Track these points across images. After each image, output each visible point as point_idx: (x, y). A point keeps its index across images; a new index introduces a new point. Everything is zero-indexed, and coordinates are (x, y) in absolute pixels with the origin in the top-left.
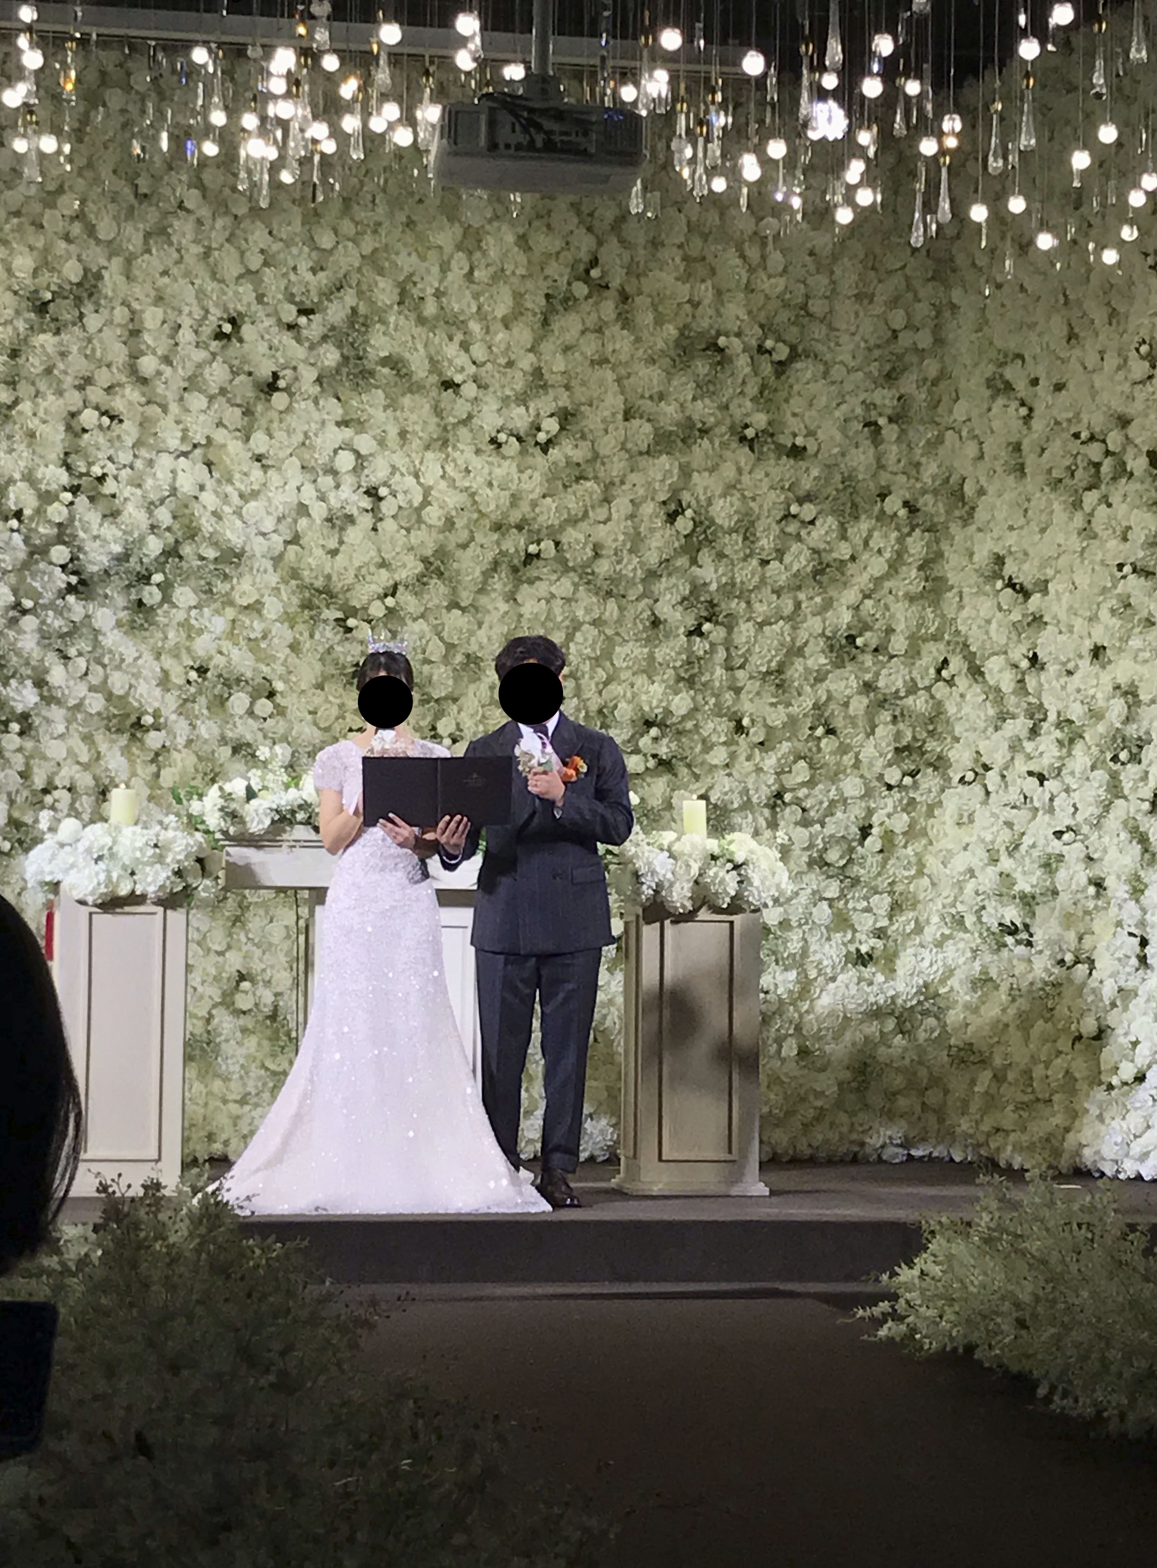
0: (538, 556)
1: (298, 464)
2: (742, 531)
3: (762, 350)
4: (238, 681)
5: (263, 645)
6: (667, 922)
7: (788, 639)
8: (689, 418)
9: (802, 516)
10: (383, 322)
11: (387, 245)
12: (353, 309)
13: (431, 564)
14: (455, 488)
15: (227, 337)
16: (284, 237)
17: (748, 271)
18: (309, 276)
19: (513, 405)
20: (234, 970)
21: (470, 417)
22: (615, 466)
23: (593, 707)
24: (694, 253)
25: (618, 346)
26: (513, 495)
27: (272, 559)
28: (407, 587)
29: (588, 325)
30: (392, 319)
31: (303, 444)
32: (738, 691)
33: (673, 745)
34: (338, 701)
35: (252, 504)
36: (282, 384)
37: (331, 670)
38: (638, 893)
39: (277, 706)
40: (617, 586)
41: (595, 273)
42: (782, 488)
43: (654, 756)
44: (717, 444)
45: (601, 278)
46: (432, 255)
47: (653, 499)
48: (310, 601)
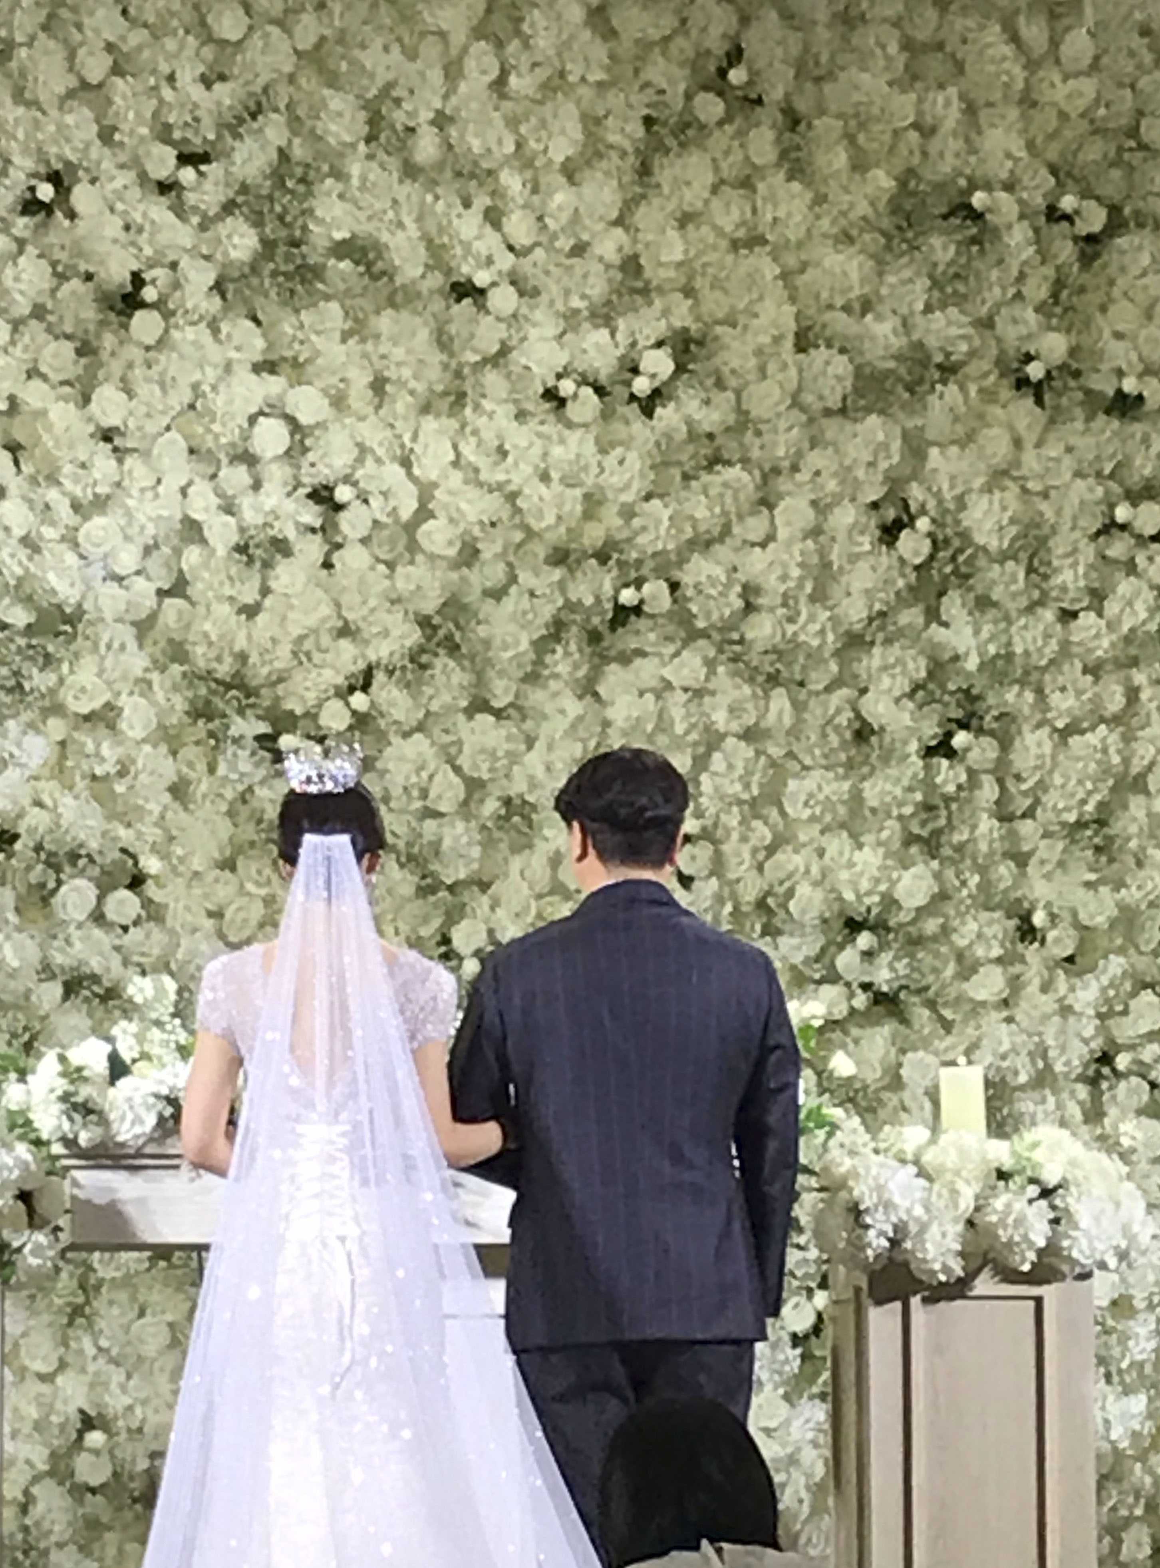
0: (637, 610)
1: (183, 445)
2: (1023, 556)
3: (1053, 214)
4: (74, 857)
5: (120, 788)
6: (915, 1301)
7: (1116, 760)
8: (920, 345)
9: (1137, 525)
10: (338, 174)
11: (343, 32)
12: (280, 150)
13: (435, 628)
14: (480, 484)
15: (47, 208)
16: (151, 20)
17: (1025, 67)
18: (197, 92)
19: (586, 325)
20: (72, 1410)
21: (504, 351)
22: (782, 438)
23: (749, 894)
24: (922, 35)
25: (781, 214)
26: (587, 497)
27: (134, 624)
28: (391, 673)
29: (725, 175)
30: (355, 170)
31: (192, 407)
32: (1021, 860)
33: (902, 967)
34: (263, 892)
35: (98, 521)
36: (149, 294)
37: (249, 832)
38: (858, 1245)
39: (147, 903)
40: (789, 665)
41: (736, 76)
42: (1099, 474)
43: (866, 987)
44: (973, 390)
45: (750, 83)
46: (430, 49)
47: (853, 500)
48: (208, 703)
